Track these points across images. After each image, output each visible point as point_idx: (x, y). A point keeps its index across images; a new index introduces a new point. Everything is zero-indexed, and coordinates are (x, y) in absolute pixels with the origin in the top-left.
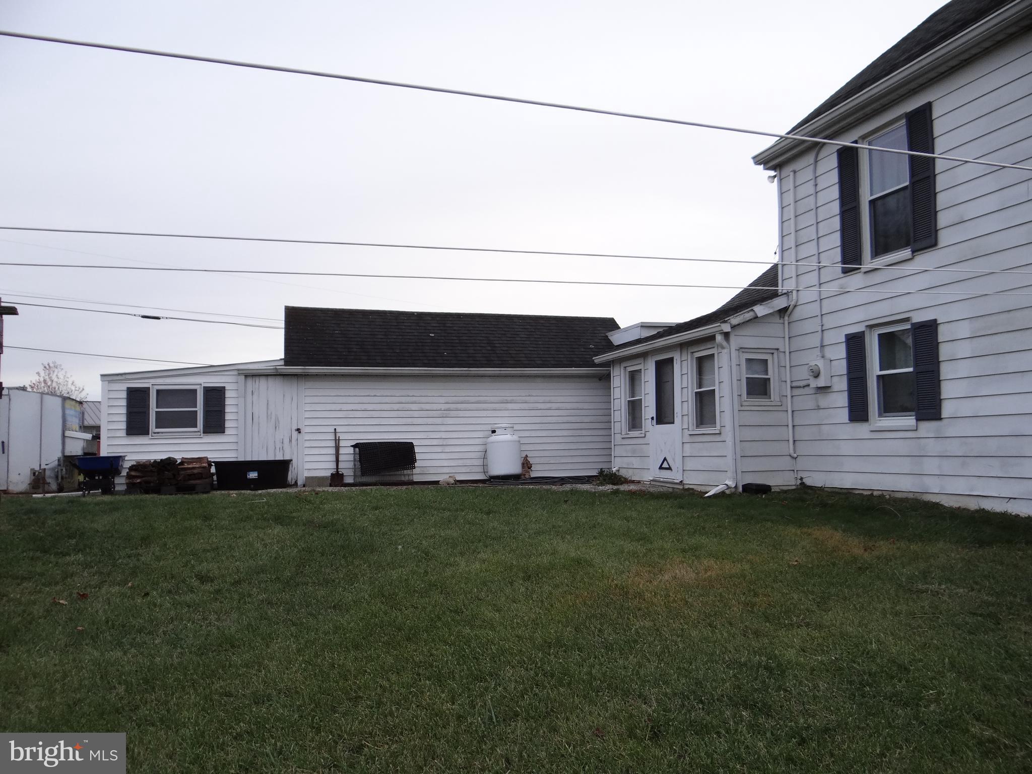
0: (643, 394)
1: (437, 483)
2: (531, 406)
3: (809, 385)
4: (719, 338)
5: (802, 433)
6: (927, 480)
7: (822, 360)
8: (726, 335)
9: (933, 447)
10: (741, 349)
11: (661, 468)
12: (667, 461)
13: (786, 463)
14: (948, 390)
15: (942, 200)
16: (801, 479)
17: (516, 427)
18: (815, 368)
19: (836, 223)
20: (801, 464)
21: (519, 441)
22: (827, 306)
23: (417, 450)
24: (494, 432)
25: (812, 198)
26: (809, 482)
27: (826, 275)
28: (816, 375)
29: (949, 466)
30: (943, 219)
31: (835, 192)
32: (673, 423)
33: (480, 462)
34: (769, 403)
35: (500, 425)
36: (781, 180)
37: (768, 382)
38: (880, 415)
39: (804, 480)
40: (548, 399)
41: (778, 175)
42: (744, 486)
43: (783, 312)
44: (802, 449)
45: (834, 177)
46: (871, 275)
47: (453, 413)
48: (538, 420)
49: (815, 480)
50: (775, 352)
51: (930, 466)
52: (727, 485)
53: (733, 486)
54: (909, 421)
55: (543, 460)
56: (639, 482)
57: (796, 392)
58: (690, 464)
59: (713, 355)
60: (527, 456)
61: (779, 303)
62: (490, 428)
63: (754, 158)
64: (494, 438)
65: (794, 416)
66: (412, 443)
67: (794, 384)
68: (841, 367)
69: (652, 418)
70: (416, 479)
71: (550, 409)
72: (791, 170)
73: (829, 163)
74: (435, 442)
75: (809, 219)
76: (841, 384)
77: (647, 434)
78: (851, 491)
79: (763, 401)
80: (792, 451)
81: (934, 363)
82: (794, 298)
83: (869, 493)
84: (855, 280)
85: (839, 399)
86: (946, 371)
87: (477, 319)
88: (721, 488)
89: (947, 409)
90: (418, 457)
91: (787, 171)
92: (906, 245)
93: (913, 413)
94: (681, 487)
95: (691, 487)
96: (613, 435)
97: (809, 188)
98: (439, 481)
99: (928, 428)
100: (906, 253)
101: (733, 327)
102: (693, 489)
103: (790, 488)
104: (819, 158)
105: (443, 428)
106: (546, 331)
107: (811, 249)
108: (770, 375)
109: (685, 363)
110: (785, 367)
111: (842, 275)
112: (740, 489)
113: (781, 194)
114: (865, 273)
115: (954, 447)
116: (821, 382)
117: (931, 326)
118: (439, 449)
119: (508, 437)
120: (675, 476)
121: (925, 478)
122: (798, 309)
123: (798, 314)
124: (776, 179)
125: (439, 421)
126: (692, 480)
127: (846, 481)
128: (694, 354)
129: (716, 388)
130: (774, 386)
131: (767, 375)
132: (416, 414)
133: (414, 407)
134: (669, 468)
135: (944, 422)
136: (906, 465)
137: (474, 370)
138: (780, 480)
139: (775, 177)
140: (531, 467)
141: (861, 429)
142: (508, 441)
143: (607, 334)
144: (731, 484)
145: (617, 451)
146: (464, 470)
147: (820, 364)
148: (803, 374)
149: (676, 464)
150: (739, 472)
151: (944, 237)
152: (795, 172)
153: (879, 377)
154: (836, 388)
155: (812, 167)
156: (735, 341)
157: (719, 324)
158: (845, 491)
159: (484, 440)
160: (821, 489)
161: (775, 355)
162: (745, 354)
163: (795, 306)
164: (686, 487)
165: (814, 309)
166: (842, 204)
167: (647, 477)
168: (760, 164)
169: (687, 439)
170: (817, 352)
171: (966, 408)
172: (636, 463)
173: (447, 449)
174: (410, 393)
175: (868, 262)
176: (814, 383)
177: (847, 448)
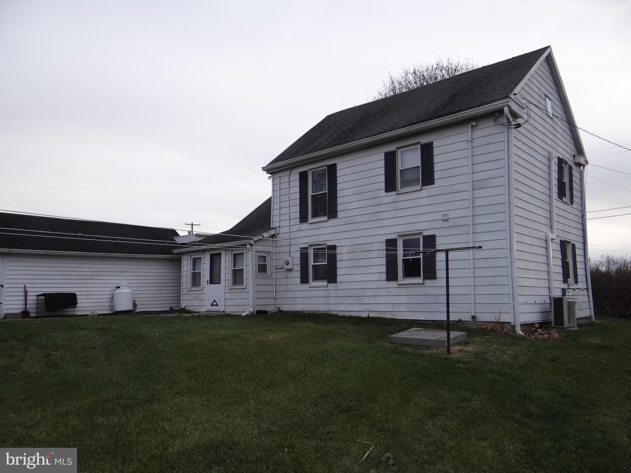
0: (202, 270)
1: (87, 315)
2: (138, 274)
3: (284, 268)
4: (248, 246)
5: (279, 288)
6: (331, 306)
7: (290, 258)
8: (251, 245)
9: (333, 293)
10: (257, 252)
11: (212, 305)
12: (215, 301)
13: (272, 301)
14: (339, 272)
15: (339, 200)
16: (278, 308)
17: (131, 285)
18: (287, 261)
19: (298, 202)
20: (278, 301)
21: (132, 293)
22: (293, 235)
23: (78, 297)
24: (118, 288)
25: (288, 189)
26: (282, 309)
27: (292, 222)
28: (288, 264)
29: (339, 300)
30: (339, 208)
31: (298, 189)
32: (220, 284)
33: (108, 304)
34: (266, 275)
35: (123, 284)
36: (273, 179)
37: (266, 266)
38: (313, 281)
39: (280, 308)
40: (146, 270)
41: (272, 176)
42: (257, 311)
43: (273, 236)
44: (279, 295)
45: (297, 183)
46: (311, 225)
47: (94, 277)
48: (140, 281)
49: (285, 308)
50: (269, 253)
51: (332, 300)
52: (250, 311)
53: (252, 312)
54: (325, 283)
55: (143, 303)
56: (199, 312)
57: (277, 270)
58: (228, 303)
59: (243, 253)
60: (135, 300)
61: (272, 232)
62: (115, 285)
63: (262, 168)
64: (119, 291)
65: (276, 281)
66: (75, 294)
67: (276, 267)
68: (298, 261)
69: (208, 281)
70: (77, 313)
71: (146, 276)
72: (279, 176)
73: (295, 176)
74: (84, 293)
75: (286, 198)
76: (298, 268)
77: (204, 289)
78: (300, 312)
79: (264, 274)
80: (275, 296)
81: (335, 261)
82: (278, 230)
83: (308, 312)
84: (305, 226)
85: (297, 274)
86: (339, 264)
87: (103, 226)
88: (247, 312)
89: (339, 279)
90: (78, 301)
91: (277, 176)
92: (325, 215)
93: (327, 280)
94: (224, 313)
95: (229, 313)
96: (182, 290)
97: (286, 185)
98: (88, 315)
99: (331, 286)
100: (325, 218)
101: (255, 242)
102: (230, 314)
103: (274, 312)
104: (291, 174)
105: (89, 285)
106: (141, 234)
107: (286, 211)
108: (267, 263)
109: (227, 256)
110: (273, 259)
111: (300, 223)
112: (255, 313)
113: (273, 185)
114: (309, 224)
115: (340, 293)
116: (289, 267)
117: (334, 247)
118: (86, 297)
119: (127, 290)
120: (221, 308)
121: (330, 305)
122: (279, 235)
123: (279, 238)
124: (271, 178)
125: (86, 281)
126: (229, 310)
127: (298, 308)
128: (233, 252)
129: (244, 268)
130: (268, 267)
131: (266, 262)
132: (74, 277)
133: (73, 273)
134: (217, 305)
135: (338, 284)
136: (323, 301)
137: (109, 254)
138: (270, 309)
139: (271, 177)
140: (137, 306)
141: (305, 287)
142: (128, 293)
143: (173, 237)
144: (252, 311)
145: (183, 298)
146: (99, 308)
147: (289, 259)
148: (282, 263)
149: (221, 303)
150: (255, 305)
151: (340, 214)
152: (280, 177)
153: (313, 265)
154: (295, 269)
155: (288, 176)
156: (255, 248)
157: (249, 240)
158: (298, 312)
159: (112, 292)
160: (288, 312)
161: (269, 254)
162: (258, 254)
163: (278, 234)
164: (226, 313)
165: (287, 236)
166: (300, 195)
167: (203, 310)
168: (265, 171)
169: (227, 291)
170: (288, 254)
171: (346, 278)
172: (196, 303)
173: (91, 297)
174: (71, 265)
175: (311, 220)
176: (286, 267)
177: (299, 294)
